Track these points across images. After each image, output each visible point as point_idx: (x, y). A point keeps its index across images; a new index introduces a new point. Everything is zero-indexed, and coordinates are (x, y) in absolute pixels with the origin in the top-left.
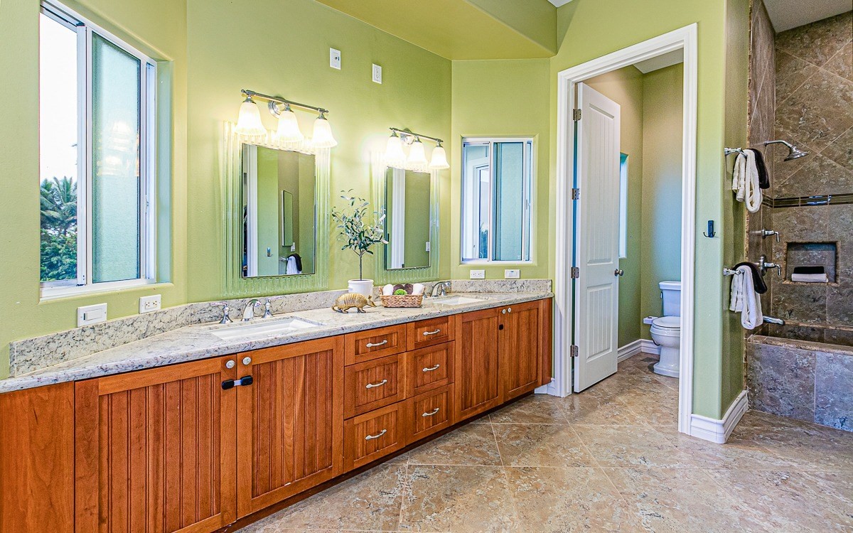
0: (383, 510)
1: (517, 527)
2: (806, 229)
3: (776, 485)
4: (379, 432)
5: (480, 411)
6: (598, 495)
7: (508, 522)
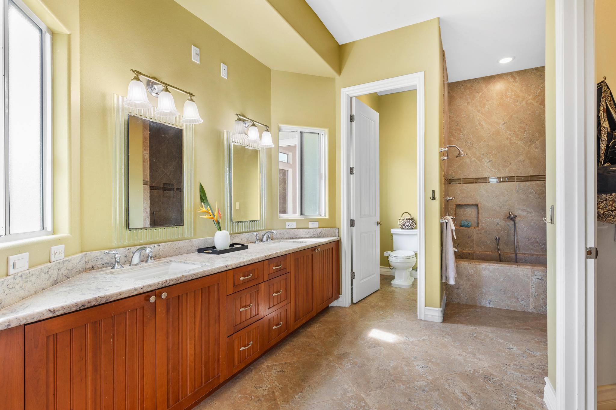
0: (263, 399)
1: (355, 390)
2: (465, 197)
3: (473, 340)
4: (248, 345)
5: (304, 321)
6: (392, 361)
7: (348, 388)
